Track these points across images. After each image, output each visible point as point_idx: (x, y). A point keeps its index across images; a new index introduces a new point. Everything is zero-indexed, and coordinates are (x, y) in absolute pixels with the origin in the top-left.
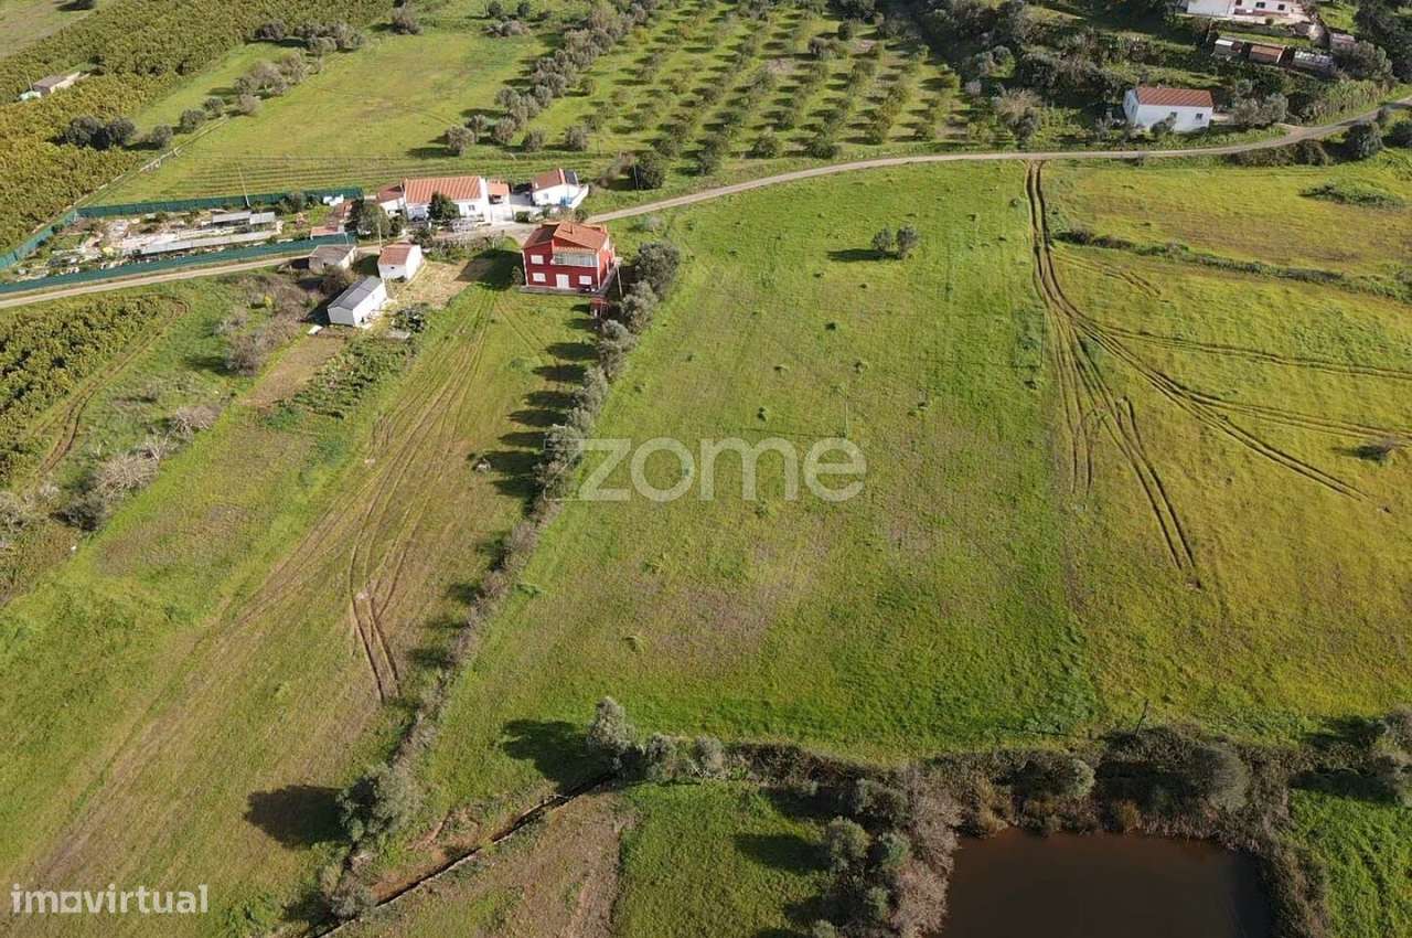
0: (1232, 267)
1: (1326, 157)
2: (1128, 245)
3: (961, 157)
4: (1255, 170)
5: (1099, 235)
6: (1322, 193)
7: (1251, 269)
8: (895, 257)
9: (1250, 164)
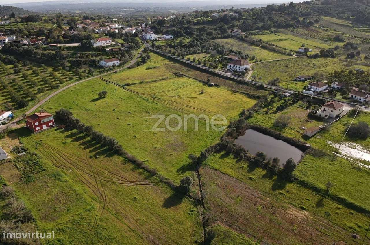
0: (153, 81)
1: (142, 64)
2: (136, 83)
3: (85, 80)
4: (133, 69)
5: (131, 83)
6: (148, 68)
7: (156, 81)
8: (104, 97)
9: (132, 68)
